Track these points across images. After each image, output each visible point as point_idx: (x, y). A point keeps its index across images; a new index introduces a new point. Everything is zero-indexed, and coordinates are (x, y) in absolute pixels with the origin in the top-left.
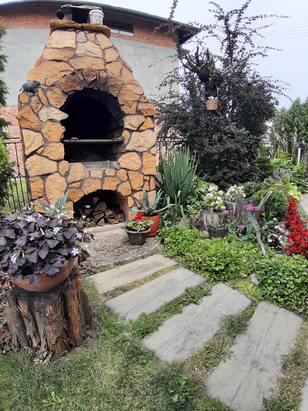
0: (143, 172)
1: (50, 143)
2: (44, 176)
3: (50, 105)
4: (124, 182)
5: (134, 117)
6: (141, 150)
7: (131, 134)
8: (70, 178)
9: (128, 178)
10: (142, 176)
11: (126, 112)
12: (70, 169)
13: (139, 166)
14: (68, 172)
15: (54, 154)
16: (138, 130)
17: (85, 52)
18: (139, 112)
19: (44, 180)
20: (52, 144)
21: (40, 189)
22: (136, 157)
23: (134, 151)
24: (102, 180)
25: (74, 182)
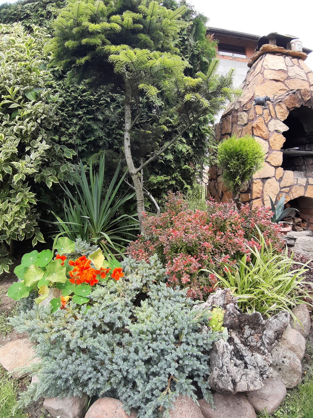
1: (273, 150)
2: (264, 180)
3: (277, 118)
8: (283, 184)
12: (283, 175)
14: (281, 178)
15: (275, 160)
17: (294, 74)
19: (264, 183)
20: (275, 152)
21: (259, 190)
24: (306, 187)
25: (285, 187)
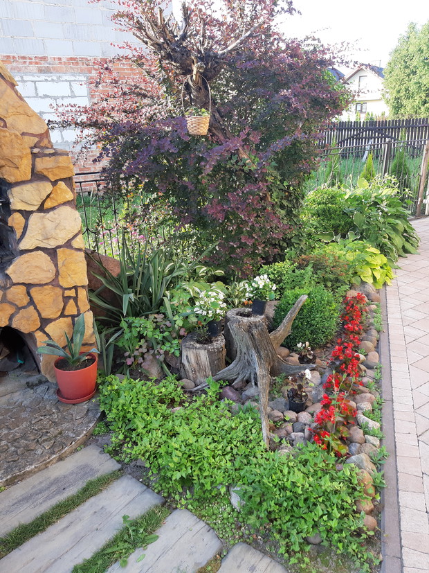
0: (61, 283)
4: (24, 307)
5: (28, 187)
6: (51, 244)
7: (27, 219)
9: (31, 299)
10: (59, 291)
11: (11, 179)
13: (51, 275)
16: (41, 209)
18: (37, 176)
22: (43, 258)
23: (38, 248)
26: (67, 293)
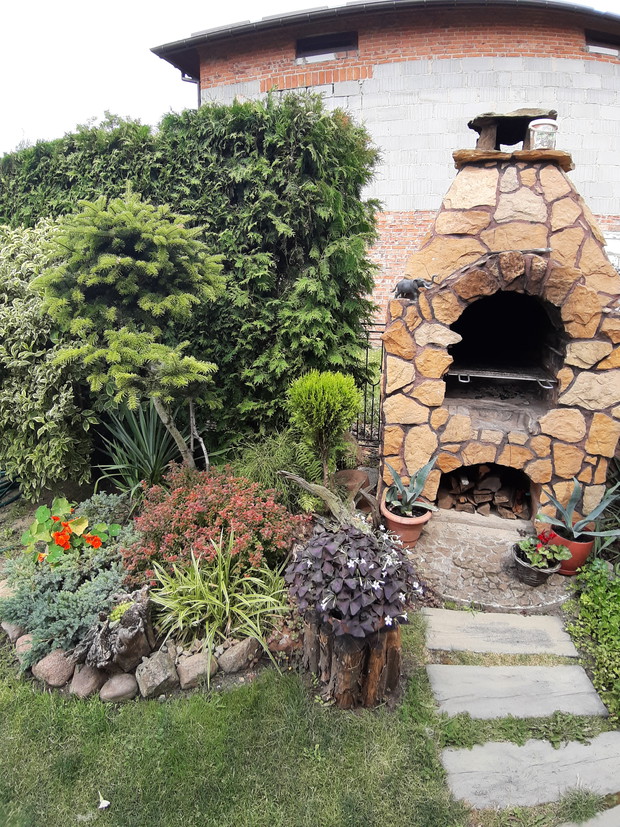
0: (586, 448)
1: (425, 378)
2: (406, 427)
4: (542, 458)
5: (589, 344)
6: (592, 406)
7: (576, 376)
8: (445, 436)
9: (552, 453)
10: (581, 454)
11: (574, 334)
12: (447, 422)
13: (579, 436)
14: (443, 427)
15: (427, 396)
16: (594, 369)
17: (511, 213)
18: (602, 336)
19: (406, 432)
20: (427, 382)
21: (397, 443)
22: (578, 418)
23: (576, 406)
24: (500, 448)
25: (450, 443)
26: (588, 459)
